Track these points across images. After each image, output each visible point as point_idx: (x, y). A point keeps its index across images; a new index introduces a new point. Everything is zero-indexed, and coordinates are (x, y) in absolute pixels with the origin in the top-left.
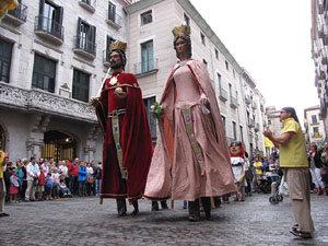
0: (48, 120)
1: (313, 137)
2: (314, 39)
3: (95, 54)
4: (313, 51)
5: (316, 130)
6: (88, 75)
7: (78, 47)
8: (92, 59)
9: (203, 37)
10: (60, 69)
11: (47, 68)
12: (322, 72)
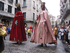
0: (2, 17)
1: (58, 22)
3: (13, 2)
5: (59, 20)
6: (11, 7)
8: (12, 3)
10: (5, 5)
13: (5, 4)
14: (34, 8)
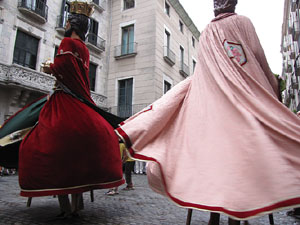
2: (284, 34)
4: (282, 45)
7: (61, 26)
9: (181, 24)
10: (42, 46)
11: (29, 44)
12: (289, 66)
13: (42, 41)
14: (169, 62)
